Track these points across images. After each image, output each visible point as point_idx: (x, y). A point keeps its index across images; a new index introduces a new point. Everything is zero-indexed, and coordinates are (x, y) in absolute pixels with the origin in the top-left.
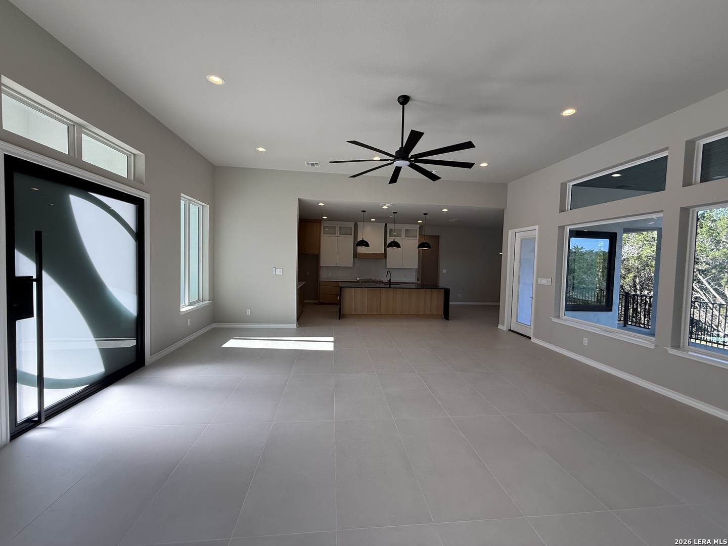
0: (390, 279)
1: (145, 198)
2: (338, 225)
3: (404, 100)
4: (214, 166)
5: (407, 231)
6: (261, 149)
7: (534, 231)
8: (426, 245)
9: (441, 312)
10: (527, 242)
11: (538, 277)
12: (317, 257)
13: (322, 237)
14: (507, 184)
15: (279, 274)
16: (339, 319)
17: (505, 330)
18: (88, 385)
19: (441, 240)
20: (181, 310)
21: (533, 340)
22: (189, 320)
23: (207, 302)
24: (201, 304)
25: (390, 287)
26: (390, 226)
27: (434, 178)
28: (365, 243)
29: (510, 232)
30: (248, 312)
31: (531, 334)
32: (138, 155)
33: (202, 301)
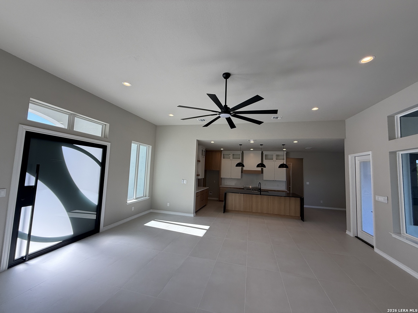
0: (260, 188)
1: (108, 145)
2: (231, 153)
3: (227, 76)
4: (156, 126)
5: (277, 156)
6: (171, 115)
7: (369, 156)
8: (284, 166)
9: (298, 214)
10: (365, 165)
11: (375, 194)
12: (218, 172)
13: (222, 161)
14: (345, 121)
15: (185, 183)
16: (224, 213)
17: (352, 236)
18: (62, 241)
19: (304, 161)
20: (128, 202)
21: (376, 250)
22: (133, 208)
23: (147, 197)
24: (145, 198)
25: (260, 194)
26: (265, 153)
27: (259, 123)
28: (241, 165)
29: (350, 157)
30: (168, 205)
31: (374, 244)
32: (107, 124)
33: (145, 197)
